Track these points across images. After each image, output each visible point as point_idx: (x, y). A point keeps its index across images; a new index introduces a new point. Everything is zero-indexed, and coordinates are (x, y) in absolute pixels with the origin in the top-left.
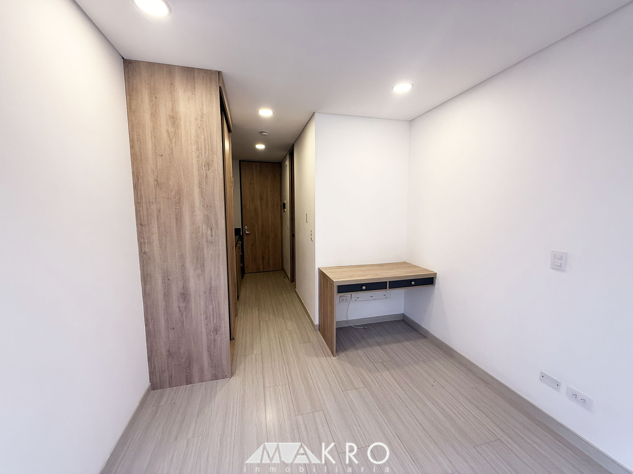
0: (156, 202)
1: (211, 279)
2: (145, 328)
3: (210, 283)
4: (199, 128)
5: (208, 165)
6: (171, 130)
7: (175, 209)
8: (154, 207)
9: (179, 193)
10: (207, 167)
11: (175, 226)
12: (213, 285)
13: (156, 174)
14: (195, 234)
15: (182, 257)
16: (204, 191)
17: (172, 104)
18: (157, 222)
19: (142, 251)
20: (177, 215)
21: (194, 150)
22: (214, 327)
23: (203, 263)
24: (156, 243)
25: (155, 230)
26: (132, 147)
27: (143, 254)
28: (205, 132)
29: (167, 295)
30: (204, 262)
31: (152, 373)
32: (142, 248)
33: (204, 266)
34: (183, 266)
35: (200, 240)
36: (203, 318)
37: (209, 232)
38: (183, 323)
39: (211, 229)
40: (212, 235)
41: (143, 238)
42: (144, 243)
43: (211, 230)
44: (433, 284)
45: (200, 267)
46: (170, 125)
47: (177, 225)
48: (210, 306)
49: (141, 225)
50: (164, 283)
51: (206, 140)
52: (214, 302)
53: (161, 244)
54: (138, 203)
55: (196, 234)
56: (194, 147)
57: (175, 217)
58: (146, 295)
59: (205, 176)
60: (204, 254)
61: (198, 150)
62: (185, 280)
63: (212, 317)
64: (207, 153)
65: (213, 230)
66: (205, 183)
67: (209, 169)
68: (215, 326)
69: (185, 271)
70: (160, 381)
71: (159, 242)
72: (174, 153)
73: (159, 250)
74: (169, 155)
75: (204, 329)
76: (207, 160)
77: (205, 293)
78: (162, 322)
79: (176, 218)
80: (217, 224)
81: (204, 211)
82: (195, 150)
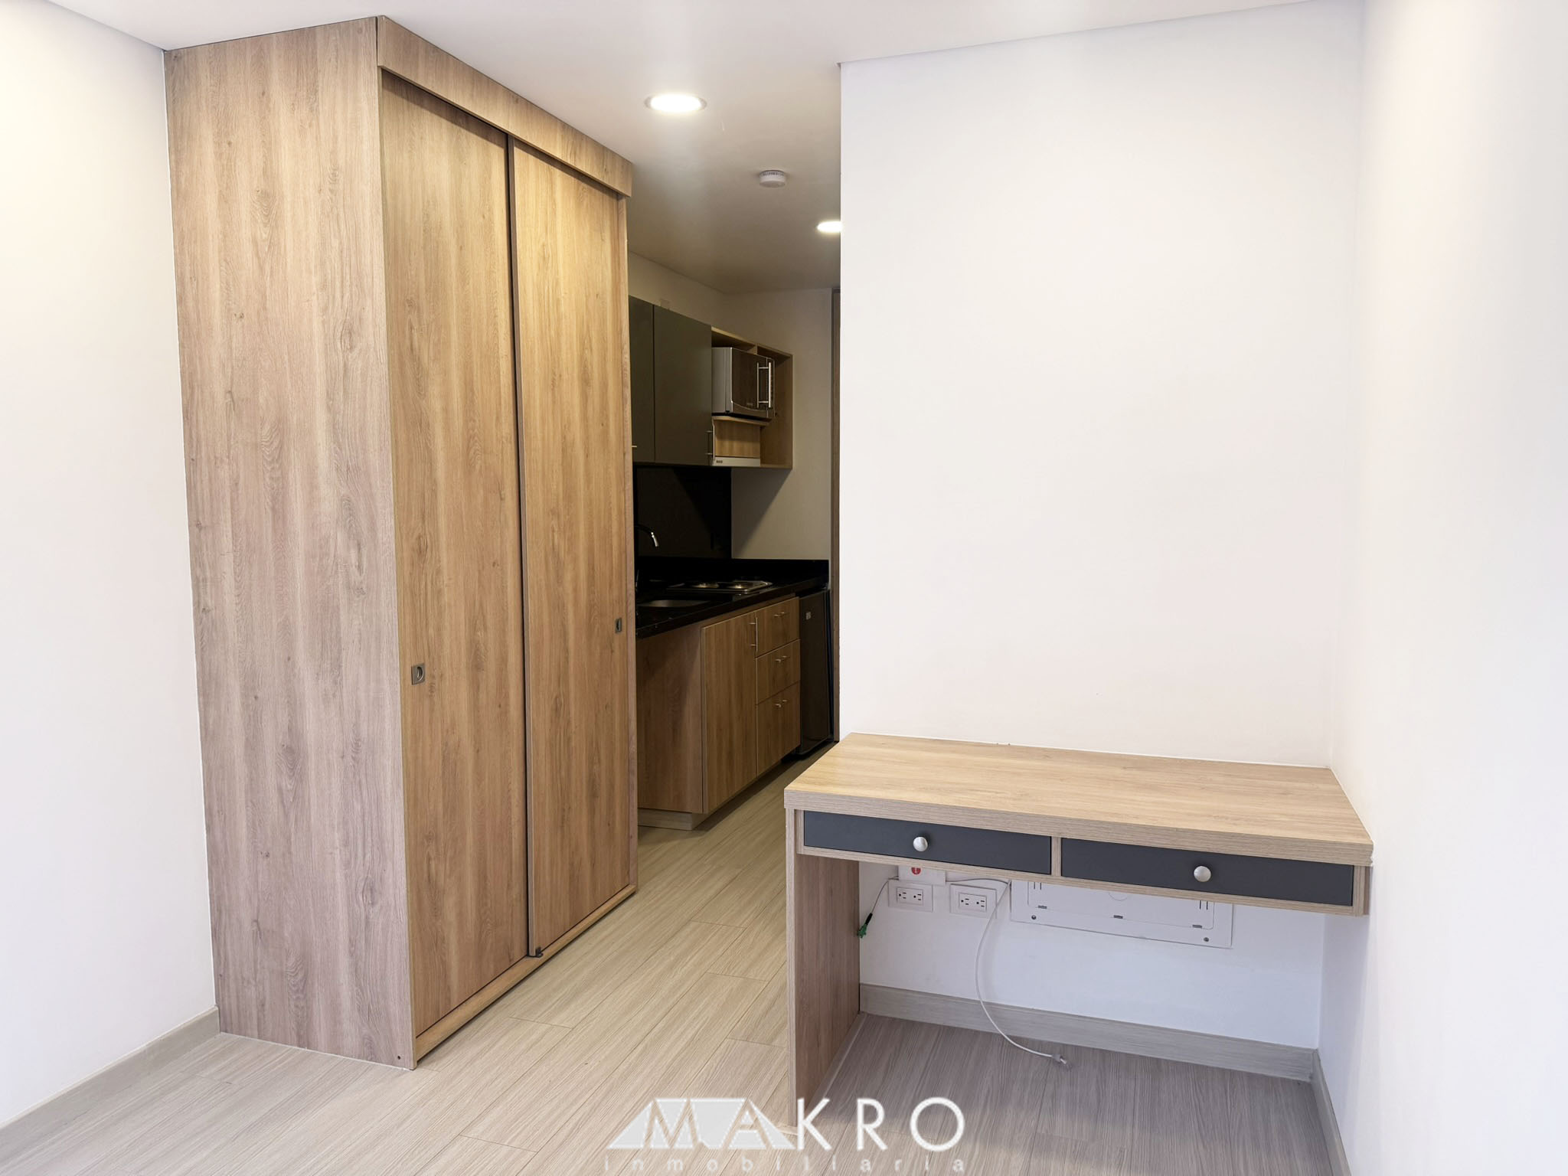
0: (228, 457)
1: (358, 712)
2: (205, 835)
3: (356, 725)
4: (328, 216)
5: (350, 332)
6: (261, 234)
7: (272, 478)
8: (224, 473)
9: (280, 427)
10: (347, 341)
11: (270, 531)
12: (364, 735)
13: (230, 374)
14: (318, 559)
15: (287, 629)
16: (340, 420)
17: (264, 156)
18: (232, 518)
19: (199, 602)
20: (274, 499)
21: (315, 289)
22: (367, 878)
23: (339, 659)
24: (228, 583)
25: (227, 542)
26: (181, 300)
27: (201, 610)
28: (343, 226)
29: (253, 745)
30: (340, 652)
31: (220, 978)
32: (199, 596)
33: (340, 667)
34: (289, 659)
35: (331, 582)
36: (337, 837)
37: (353, 554)
38: (289, 840)
39: (359, 545)
40: (359, 567)
41: (202, 565)
42: (205, 580)
43: (359, 549)
44: (1349, 902)
45: (329, 669)
46: (259, 221)
47: (275, 530)
48: (355, 803)
49: (198, 525)
50: (245, 706)
51: (345, 251)
52: (365, 793)
53: (240, 587)
54: (192, 463)
55: (321, 559)
56: (315, 280)
57: (270, 503)
58: (209, 735)
59: (342, 372)
60: (339, 627)
61: (324, 286)
62: (294, 705)
63: (360, 843)
64: (347, 295)
65: (364, 551)
66: (341, 394)
67: (352, 348)
68: (370, 876)
69: (294, 676)
70: (238, 1007)
71: (235, 579)
72: (268, 306)
73: (236, 604)
74: (258, 313)
75: (339, 877)
76: (348, 318)
77: (343, 757)
78: (243, 830)
79: (273, 509)
80: (373, 528)
81: (341, 485)
82: (317, 290)
